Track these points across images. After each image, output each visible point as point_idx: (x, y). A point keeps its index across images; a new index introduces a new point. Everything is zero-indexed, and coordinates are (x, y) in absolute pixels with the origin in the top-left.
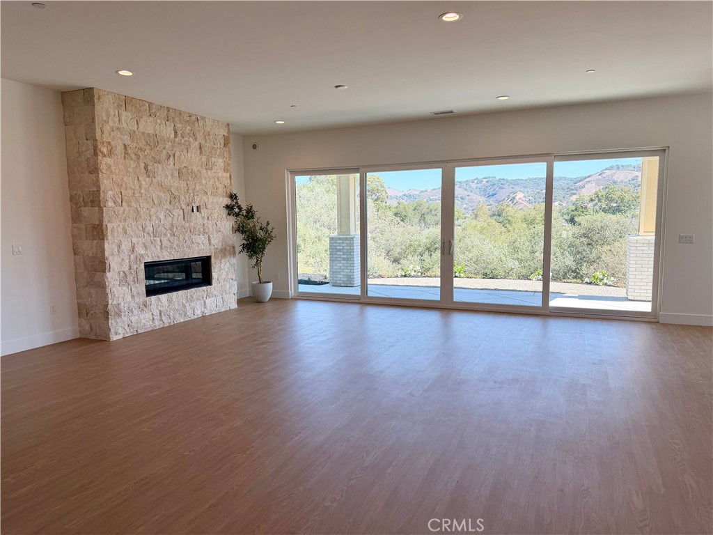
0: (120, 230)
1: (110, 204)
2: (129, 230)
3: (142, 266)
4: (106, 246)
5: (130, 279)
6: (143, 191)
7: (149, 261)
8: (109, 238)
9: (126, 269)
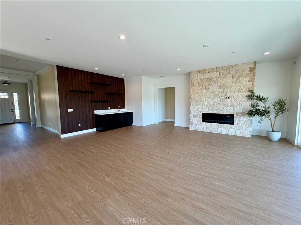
0: (195, 104)
1: (193, 98)
2: (197, 104)
3: (201, 114)
4: (190, 108)
5: (197, 116)
6: (204, 94)
7: (204, 113)
8: (191, 106)
9: (196, 114)
